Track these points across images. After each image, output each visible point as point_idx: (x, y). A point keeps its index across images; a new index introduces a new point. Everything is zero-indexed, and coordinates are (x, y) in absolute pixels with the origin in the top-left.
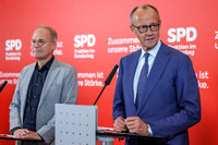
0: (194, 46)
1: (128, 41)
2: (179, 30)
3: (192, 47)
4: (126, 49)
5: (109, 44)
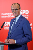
0: (28, 16)
4: (7, 17)
5: (2, 15)
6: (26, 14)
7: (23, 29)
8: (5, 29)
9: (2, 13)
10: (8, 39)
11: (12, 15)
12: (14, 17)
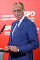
0: (34, 18)
1: (9, 16)
2: (28, 12)
3: (33, 18)
4: (8, 19)
5: (2, 17)
6: (32, 16)
7: (27, 34)
8: (5, 34)
9: (2, 15)
10: (9, 46)
11: (13, 17)
12: (16, 19)
